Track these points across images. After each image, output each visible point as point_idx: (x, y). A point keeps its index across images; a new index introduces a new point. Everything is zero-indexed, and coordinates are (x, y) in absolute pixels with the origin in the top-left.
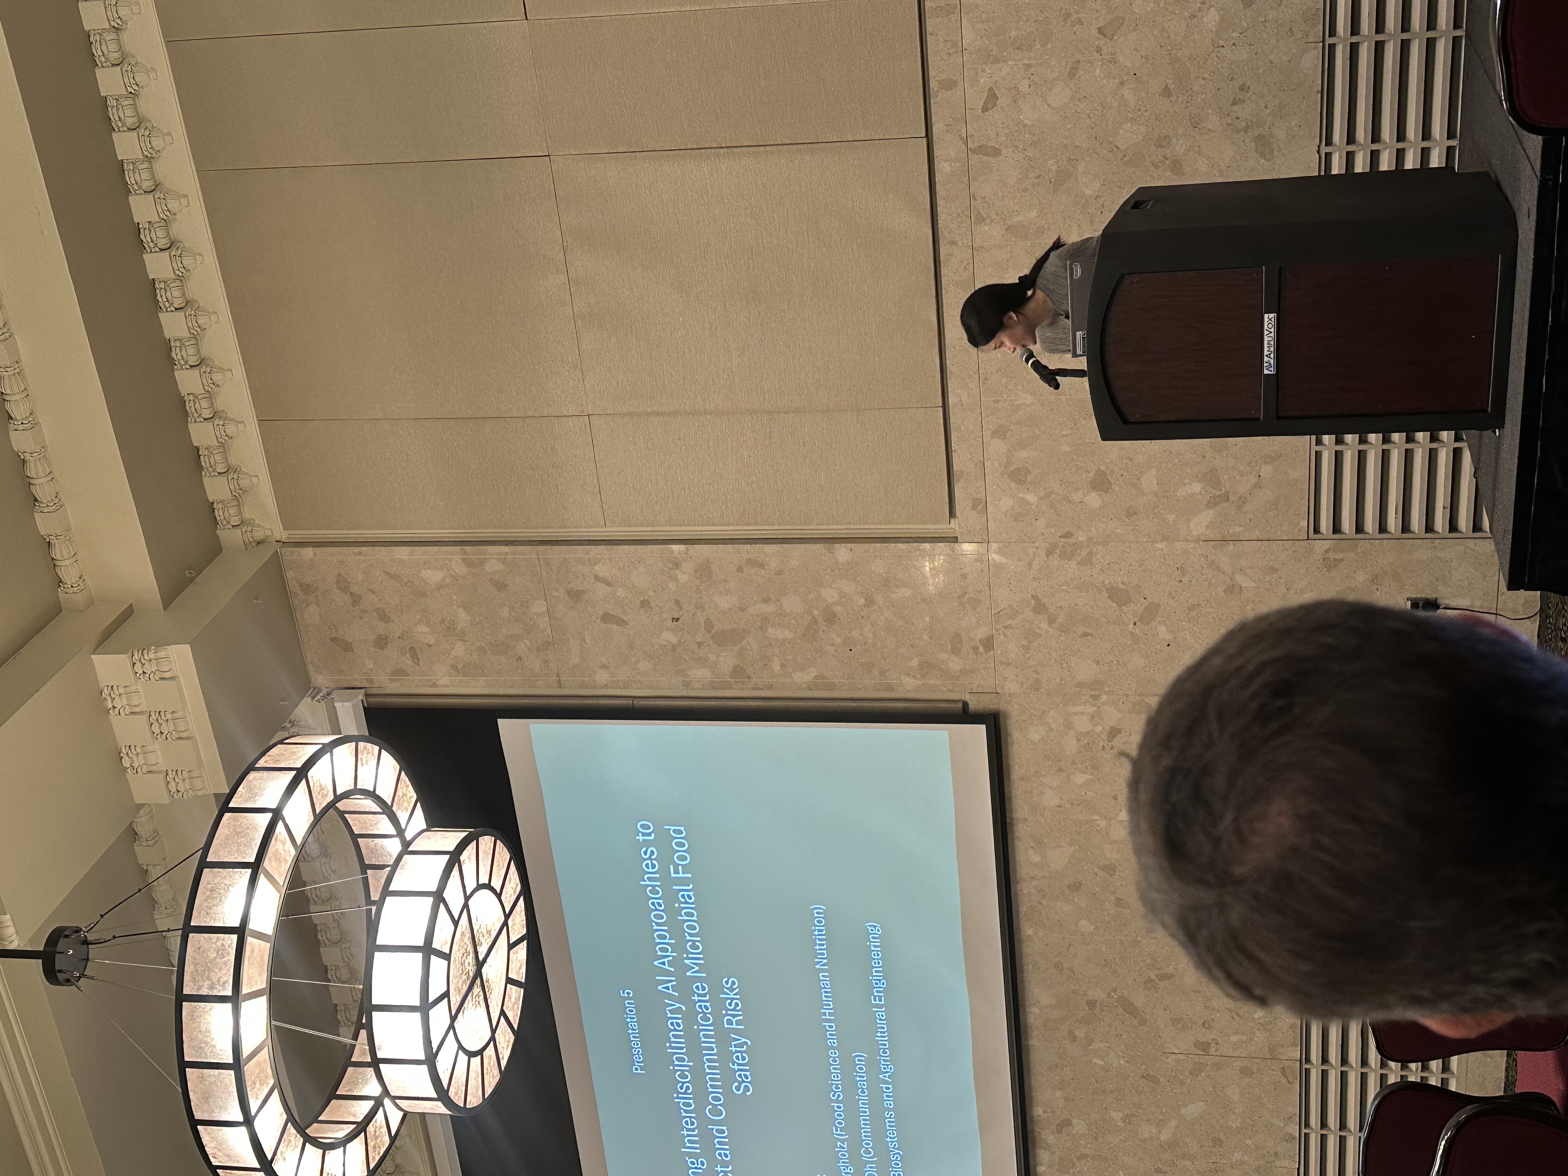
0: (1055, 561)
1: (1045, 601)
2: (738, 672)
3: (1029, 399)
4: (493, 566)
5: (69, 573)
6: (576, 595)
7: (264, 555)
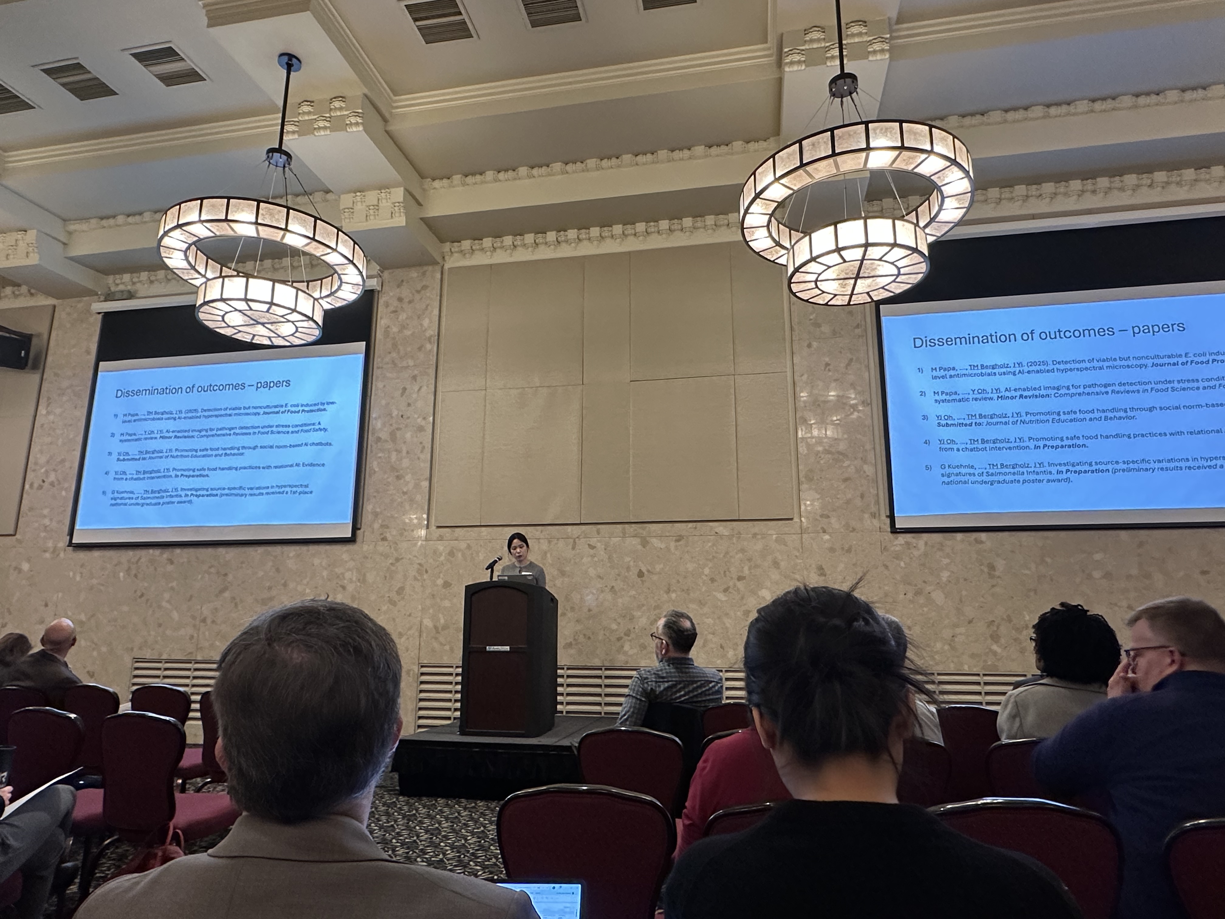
0: (416, 566)
1: (401, 562)
2: (379, 439)
3: (481, 558)
4: (428, 346)
5: (437, 184)
6: (414, 378)
7: (439, 260)
